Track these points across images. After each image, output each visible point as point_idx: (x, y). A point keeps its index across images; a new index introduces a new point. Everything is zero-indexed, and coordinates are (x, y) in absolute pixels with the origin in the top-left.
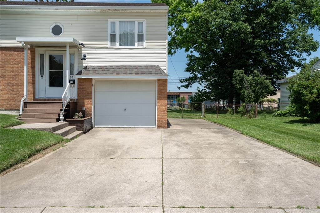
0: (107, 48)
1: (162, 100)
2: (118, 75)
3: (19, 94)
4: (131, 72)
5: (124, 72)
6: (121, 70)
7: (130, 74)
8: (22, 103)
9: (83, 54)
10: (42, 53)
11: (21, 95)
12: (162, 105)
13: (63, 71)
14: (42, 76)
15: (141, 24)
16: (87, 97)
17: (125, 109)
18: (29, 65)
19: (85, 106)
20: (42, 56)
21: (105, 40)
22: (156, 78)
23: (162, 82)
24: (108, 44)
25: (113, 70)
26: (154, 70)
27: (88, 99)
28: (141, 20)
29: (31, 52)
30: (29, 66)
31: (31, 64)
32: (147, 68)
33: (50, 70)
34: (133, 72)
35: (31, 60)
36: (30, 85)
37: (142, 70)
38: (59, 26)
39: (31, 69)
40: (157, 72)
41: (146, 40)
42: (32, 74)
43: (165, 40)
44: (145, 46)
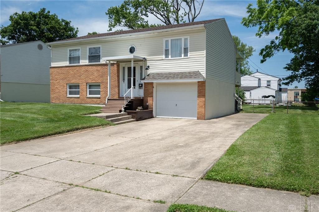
0: (163, 60)
1: (201, 98)
2: (168, 79)
4: (177, 77)
5: (172, 77)
6: (171, 75)
7: (176, 79)
8: (107, 100)
9: (147, 65)
10: (124, 66)
12: (201, 102)
13: (136, 78)
14: (124, 82)
15: (186, 39)
16: (150, 95)
17: (176, 105)
19: (148, 102)
20: (124, 68)
21: (162, 54)
22: (196, 80)
23: (201, 84)
24: (163, 57)
25: (166, 76)
26: (195, 75)
27: (150, 97)
28: (186, 37)
29: (117, 66)
31: (117, 74)
32: (189, 73)
33: (128, 77)
34: (179, 77)
36: (117, 88)
37: (186, 75)
38: (133, 47)
39: (117, 77)
40: (196, 76)
41: (190, 52)
42: (118, 81)
43: (204, 51)
44: (189, 56)
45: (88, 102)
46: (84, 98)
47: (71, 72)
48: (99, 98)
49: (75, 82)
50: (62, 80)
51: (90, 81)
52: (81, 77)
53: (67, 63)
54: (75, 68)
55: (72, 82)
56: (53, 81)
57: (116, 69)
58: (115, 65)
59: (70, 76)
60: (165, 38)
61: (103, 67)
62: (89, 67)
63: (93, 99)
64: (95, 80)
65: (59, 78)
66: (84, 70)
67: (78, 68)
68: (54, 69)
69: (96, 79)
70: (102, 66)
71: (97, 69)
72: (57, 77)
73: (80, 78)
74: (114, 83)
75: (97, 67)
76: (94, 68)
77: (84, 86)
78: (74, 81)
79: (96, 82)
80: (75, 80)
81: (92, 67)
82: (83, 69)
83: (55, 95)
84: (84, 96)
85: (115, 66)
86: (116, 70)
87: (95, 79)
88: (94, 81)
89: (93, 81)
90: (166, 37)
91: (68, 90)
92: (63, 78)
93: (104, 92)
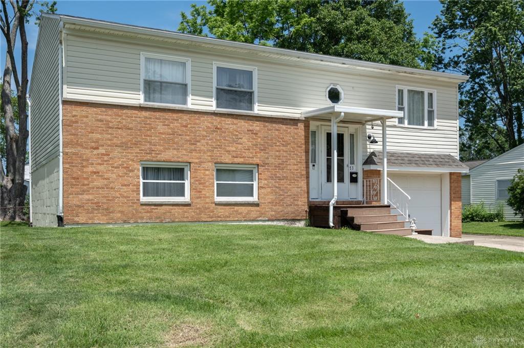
0: (395, 126)
1: (457, 201)
3: (288, 194)
4: (429, 163)
7: (430, 166)
8: (332, 209)
9: (368, 134)
10: (313, 128)
11: (291, 195)
12: (456, 209)
13: (344, 158)
14: (314, 165)
15: (430, 95)
18: (301, 147)
20: (314, 134)
22: (448, 171)
23: (456, 177)
24: (397, 121)
26: (448, 160)
28: (431, 91)
29: (304, 127)
30: (302, 150)
31: (304, 146)
33: (327, 156)
34: (431, 163)
35: (305, 139)
36: (304, 180)
37: (438, 160)
38: (336, 89)
39: (304, 154)
41: (438, 118)
42: (306, 162)
43: (456, 120)
44: (435, 127)
45: (219, 217)
46: (207, 206)
47: (161, 128)
48: (257, 205)
49: (176, 159)
50: (119, 149)
51: (227, 159)
52: (198, 144)
53: (139, 99)
54: (175, 116)
55: (163, 156)
56: (79, 148)
57: (303, 133)
58: (299, 124)
59: (155, 139)
60: (398, 84)
61: (267, 124)
62: (223, 119)
63: (236, 208)
64: (243, 157)
65: (109, 142)
66: (209, 125)
67: (186, 117)
68: (84, 108)
69: (247, 154)
70: (264, 121)
71: (251, 128)
72: (99, 136)
73: (193, 147)
74: (296, 167)
75: (251, 123)
76: (242, 123)
77: (207, 172)
78: (169, 156)
79: (247, 162)
80: (175, 152)
81: (235, 121)
82: (206, 122)
83: (91, 197)
84: (208, 200)
85: (301, 126)
86: (303, 137)
87: (244, 154)
88: (242, 160)
89: (236, 160)
90: (400, 82)
91: (142, 181)
92: (126, 143)
93: (269, 190)
